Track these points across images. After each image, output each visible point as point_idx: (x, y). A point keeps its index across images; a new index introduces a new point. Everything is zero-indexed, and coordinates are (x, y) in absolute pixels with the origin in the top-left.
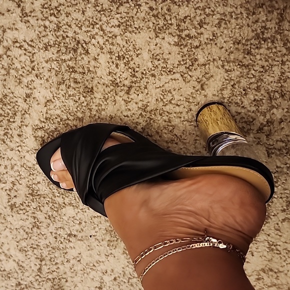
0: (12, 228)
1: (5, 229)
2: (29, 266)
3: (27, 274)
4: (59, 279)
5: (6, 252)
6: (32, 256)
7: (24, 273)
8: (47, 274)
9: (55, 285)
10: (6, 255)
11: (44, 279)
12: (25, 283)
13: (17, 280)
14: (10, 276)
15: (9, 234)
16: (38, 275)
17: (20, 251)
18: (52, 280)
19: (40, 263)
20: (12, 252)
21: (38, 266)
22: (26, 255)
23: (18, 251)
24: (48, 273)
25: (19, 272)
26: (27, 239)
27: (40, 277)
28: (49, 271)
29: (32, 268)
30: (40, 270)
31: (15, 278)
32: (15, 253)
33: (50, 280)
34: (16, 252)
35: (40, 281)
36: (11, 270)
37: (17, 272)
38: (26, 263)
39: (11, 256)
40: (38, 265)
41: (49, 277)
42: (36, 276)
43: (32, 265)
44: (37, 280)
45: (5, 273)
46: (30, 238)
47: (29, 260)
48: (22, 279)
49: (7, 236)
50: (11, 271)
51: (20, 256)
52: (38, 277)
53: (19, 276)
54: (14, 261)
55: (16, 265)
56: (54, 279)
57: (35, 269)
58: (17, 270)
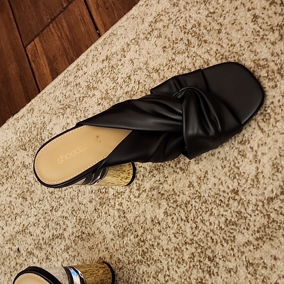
2: (265, 186)
3: (254, 191)
4: (279, 226)
5: (259, 154)
6: (278, 180)
7: (254, 187)
8: (273, 210)
9: (269, 227)
10: (256, 156)
11: (264, 211)
12: (243, 197)
13: (239, 187)
14: (237, 178)
16: (263, 202)
17: (273, 165)
18: (272, 220)
19: (279, 193)
20: (265, 160)
22: (273, 174)
23: (271, 163)
24: (276, 210)
25: (249, 181)
27: (263, 205)
28: (278, 209)
29: (266, 192)
30: (271, 200)
31: (239, 184)
32: (266, 162)
33: (269, 218)
34: (268, 162)
35: (258, 209)
36: (244, 173)
37: (247, 181)
38: (266, 181)
39: (260, 161)
40: (274, 194)
41: (271, 214)
42: (260, 201)
43: (269, 188)
44: (256, 205)
45: (236, 170)
47: (271, 181)
48: (243, 190)
49: (277, 141)
50: (243, 174)
51: (268, 170)
52: (261, 204)
53: (245, 186)
54: (258, 168)
55: (254, 173)
56: (274, 221)
57: (268, 194)
58: (249, 179)
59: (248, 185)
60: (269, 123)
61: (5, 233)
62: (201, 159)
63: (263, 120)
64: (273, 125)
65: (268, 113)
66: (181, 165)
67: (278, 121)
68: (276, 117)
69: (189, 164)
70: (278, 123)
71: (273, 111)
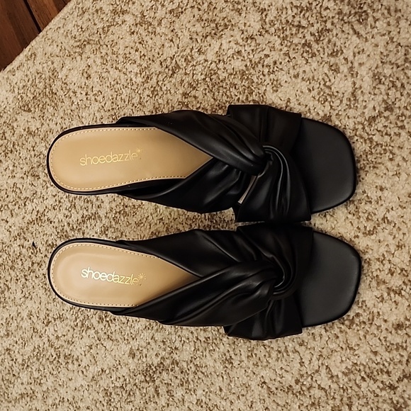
0: (394, 40)
1: (384, 35)
2: (364, 104)
3: (351, 112)
4: (385, 150)
5: (356, 65)
6: (381, 94)
7: (350, 108)
8: (375, 131)
9: (372, 153)
10: (351, 68)
11: (365, 136)
13: (332, 111)
14: (329, 100)
15: (382, 44)
16: (363, 124)
17: (374, 75)
18: (375, 144)
19: (382, 110)
20: (363, 71)
21: (375, 114)
22: (375, 88)
23: (371, 74)
24: (379, 131)
25: (345, 101)
26: (398, 67)
27: (364, 128)
28: (382, 129)
29: (366, 111)
30: (372, 119)
31: (331, 107)
32: (365, 73)
33: (371, 142)
34: (367, 74)
35: (358, 133)
36: (337, 92)
37: (341, 101)
38: (366, 98)
39: (357, 73)
40: (377, 111)
41: (374, 137)
42: (359, 123)
43: (370, 106)
44: (355, 130)
45: (327, 91)
46: (403, 69)
47: (373, 96)
48: (337, 114)
49: (377, 46)
50: (336, 94)
51: (367, 83)
52: (360, 127)
53: (340, 108)
54: (354, 84)
55: (350, 90)
56: (377, 145)
57: (369, 113)
58: (345, 99)
59: (344, 106)
60: (366, 24)
61: (10, 227)
62: (280, 84)
63: (358, 21)
64: (371, 26)
65: (365, 11)
66: (254, 96)
67: (378, 20)
68: (375, 15)
69: (264, 93)
70: (377, 22)
71: (370, 7)
